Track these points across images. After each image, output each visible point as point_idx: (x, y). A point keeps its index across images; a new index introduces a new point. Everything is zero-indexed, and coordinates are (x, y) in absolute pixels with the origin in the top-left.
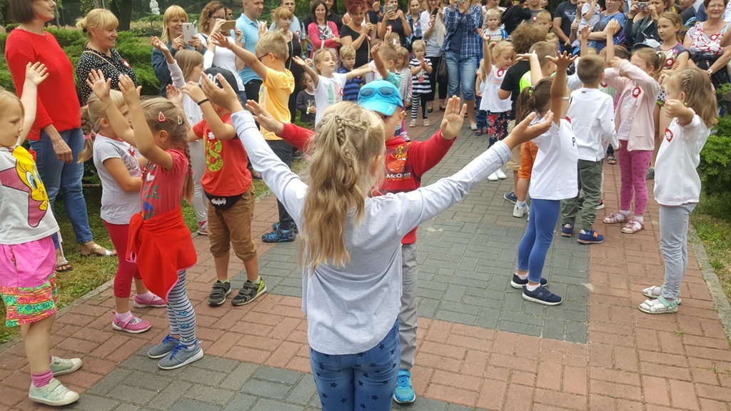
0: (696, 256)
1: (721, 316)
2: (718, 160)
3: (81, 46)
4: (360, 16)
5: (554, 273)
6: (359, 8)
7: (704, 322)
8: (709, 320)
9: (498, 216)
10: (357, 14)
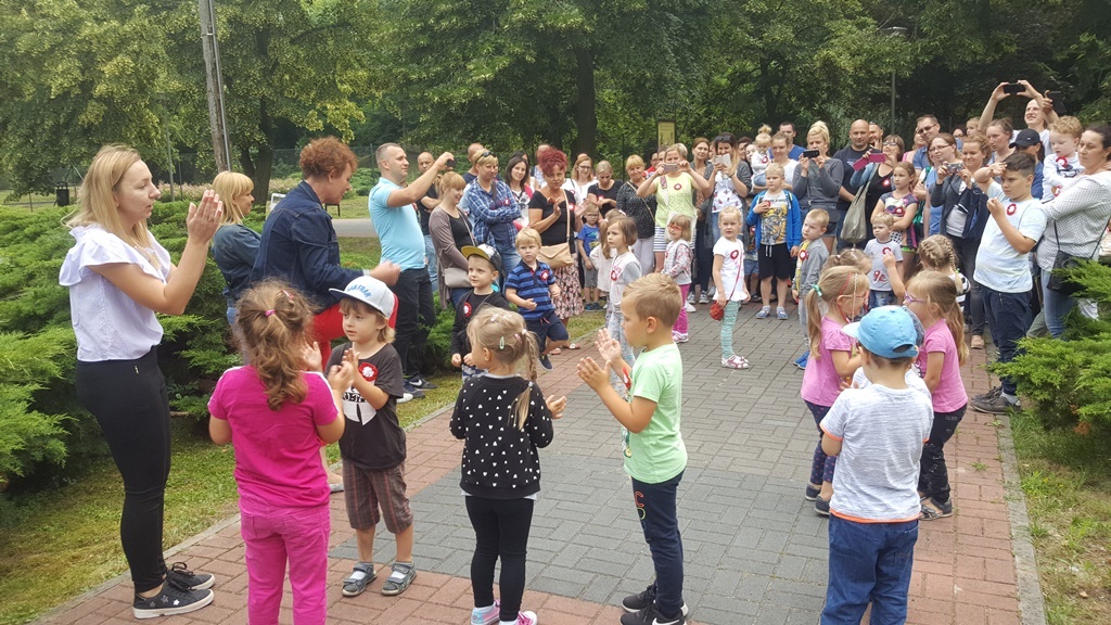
0: (1011, 519)
1: (1021, 606)
2: (1049, 380)
3: (175, 224)
4: (557, 178)
5: (793, 541)
6: (556, 167)
7: (993, 615)
8: (1003, 612)
9: (734, 459)
10: (553, 175)
